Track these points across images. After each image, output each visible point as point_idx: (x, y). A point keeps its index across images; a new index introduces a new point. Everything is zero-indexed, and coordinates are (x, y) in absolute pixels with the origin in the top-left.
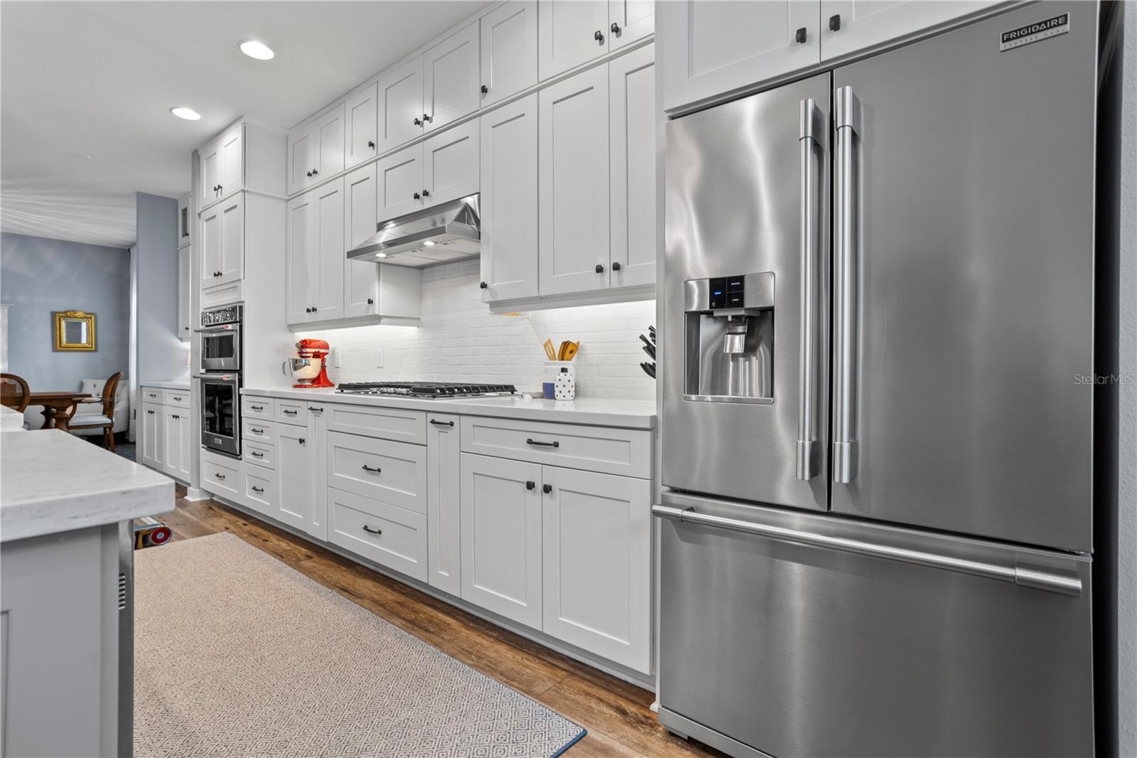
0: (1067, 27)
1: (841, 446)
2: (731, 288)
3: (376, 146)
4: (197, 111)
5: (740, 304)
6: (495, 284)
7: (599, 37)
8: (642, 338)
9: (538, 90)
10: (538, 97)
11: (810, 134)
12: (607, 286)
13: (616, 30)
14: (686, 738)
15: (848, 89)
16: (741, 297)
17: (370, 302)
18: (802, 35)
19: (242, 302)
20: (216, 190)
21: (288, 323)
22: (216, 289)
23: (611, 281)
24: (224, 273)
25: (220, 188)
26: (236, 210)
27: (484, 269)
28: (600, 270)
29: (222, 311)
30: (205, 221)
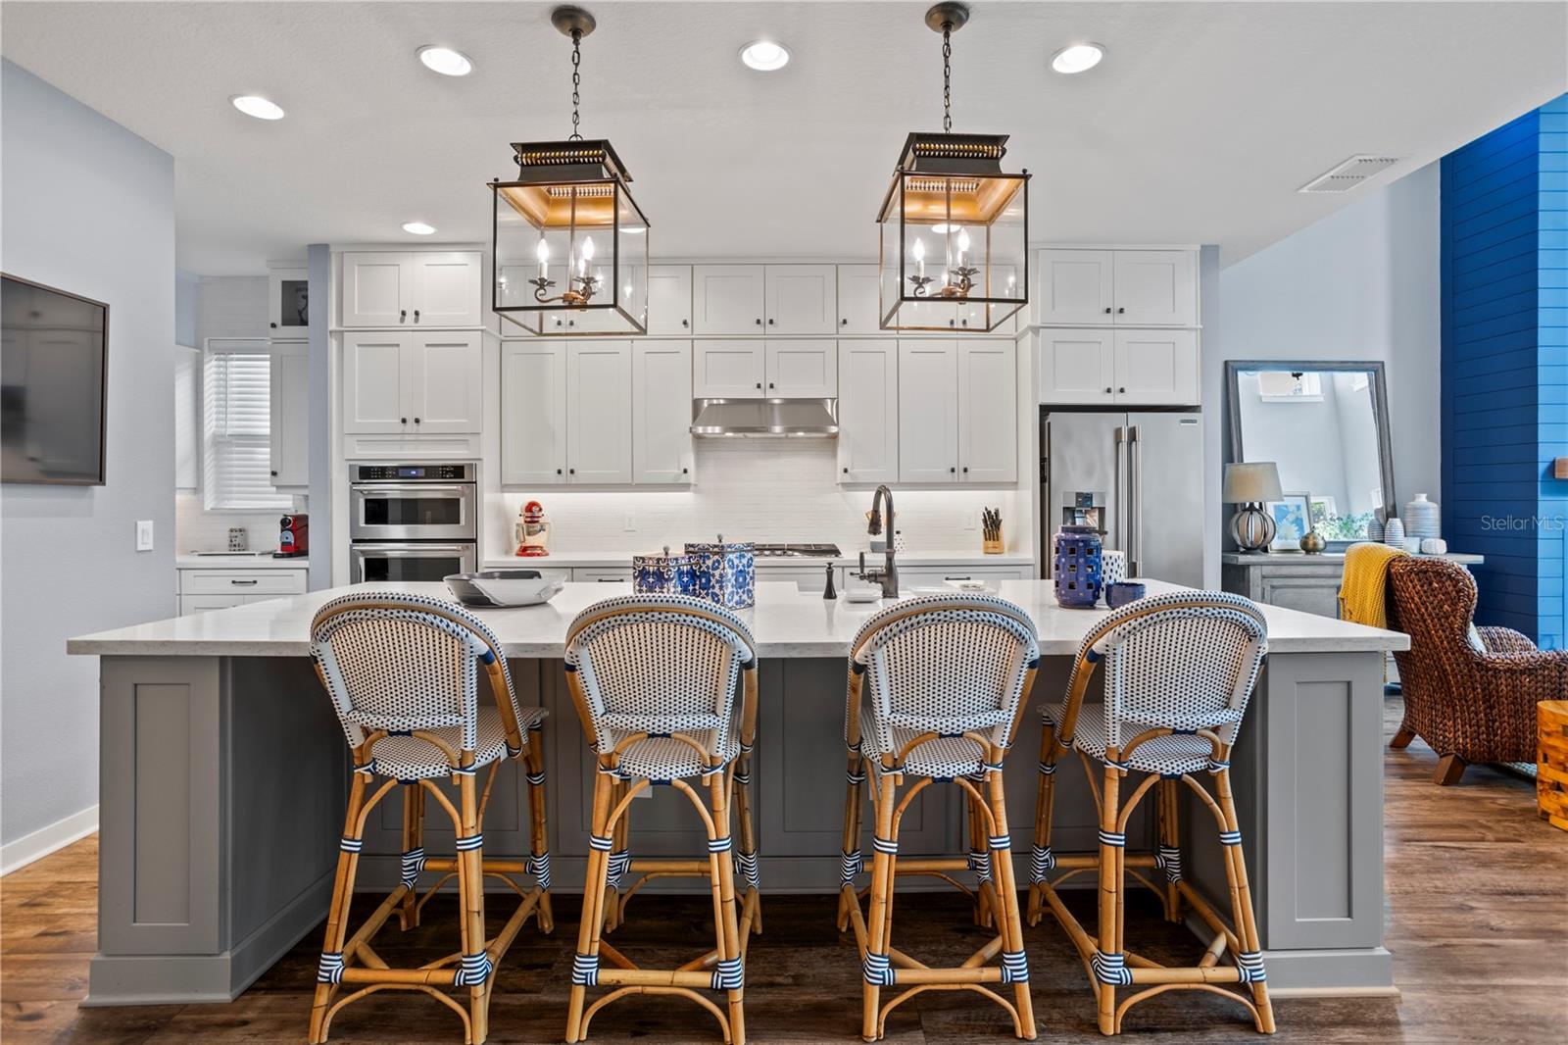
0: (1196, 424)
1: (1139, 564)
2: (1086, 497)
3: (691, 326)
6: (855, 470)
7: (952, 323)
10: (898, 345)
12: (957, 480)
13: (964, 322)
17: (685, 471)
18: (1109, 391)
19: (480, 459)
20: (404, 313)
21: (504, 482)
22: (398, 437)
23: (959, 478)
24: (425, 420)
25: (417, 313)
26: (465, 348)
27: (843, 457)
28: (953, 470)
29: (421, 467)
30: (359, 345)
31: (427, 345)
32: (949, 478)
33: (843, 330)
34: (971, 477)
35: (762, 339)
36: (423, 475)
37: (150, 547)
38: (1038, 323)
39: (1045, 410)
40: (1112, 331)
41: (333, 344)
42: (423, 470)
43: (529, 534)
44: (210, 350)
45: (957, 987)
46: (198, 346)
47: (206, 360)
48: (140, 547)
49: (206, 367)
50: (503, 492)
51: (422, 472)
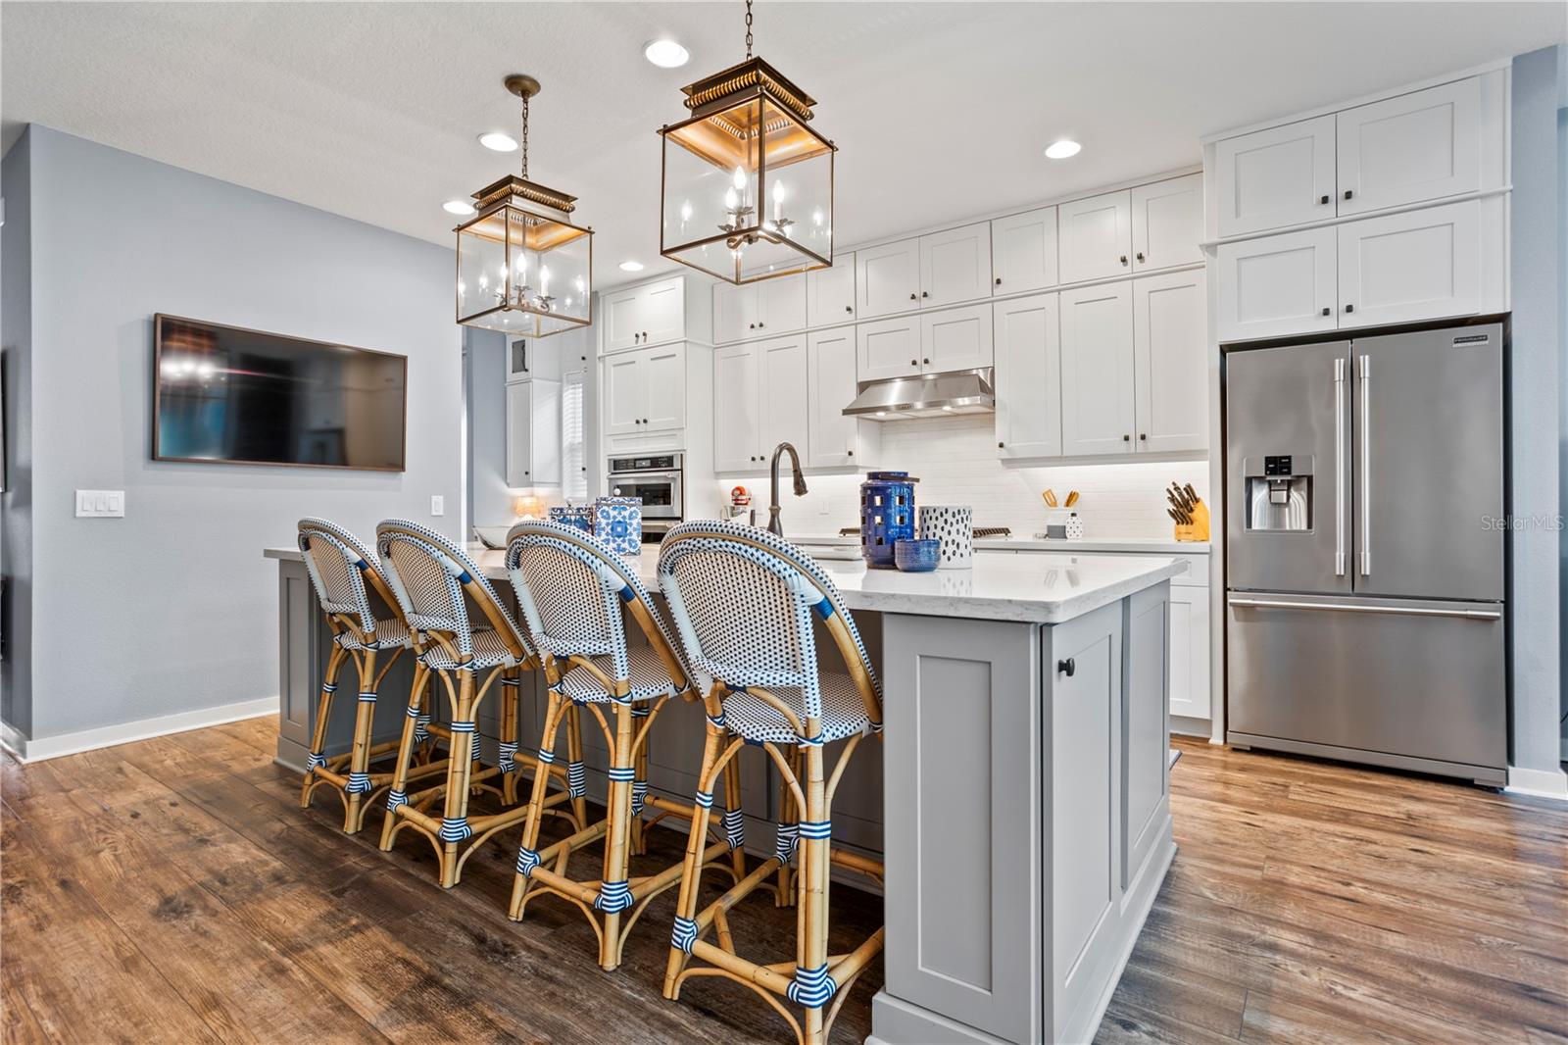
0: (1487, 342)
1: (1365, 555)
2: (1281, 463)
3: (854, 311)
4: (641, 263)
5: (1289, 473)
6: (1013, 444)
7: (1124, 260)
8: (1168, 490)
9: (1059, 291)
10: (1059, 298)
11: (1342, 378)
12: (1133, 451)
13: (1140, 257)
14: (1249, 749)
15: (1367, 357)
16: (1289, 468)
17: (850, 454)
18: (1326, 312)
19: (684, 450)
20: (637, 336)
21: (717, 470)
22: (634, 436)
23: (1137, 447)
24: (650, 421)
25: (644, 334)
26: (673, 359)
27: (1001, 431)
28: (1127, 438)
29: (647, 459)
30: (614, 366)
31: (652, 359)
32: (1123, 448)
33: (999, 291)
34: (1152, 445)
35: (918, 314)
36: (649, 465)
37: (441, 513)
38: (1215, 240)
39: (1225, 350)
40: (1334, 227)
41: (600, 366)
42: (649, 461)
43: (733, 515)
44: (568, 382)
45: (567, 898)
46: (560, 380)
47: (565, 389)
48: (434, 513)
49: (564, 395)
50: (717, 479)
51: (648, 463)
